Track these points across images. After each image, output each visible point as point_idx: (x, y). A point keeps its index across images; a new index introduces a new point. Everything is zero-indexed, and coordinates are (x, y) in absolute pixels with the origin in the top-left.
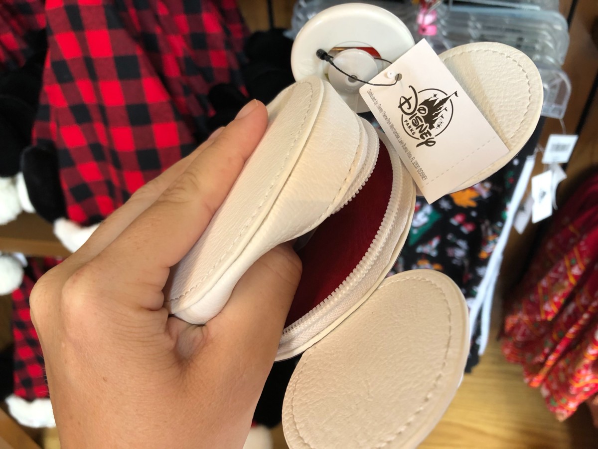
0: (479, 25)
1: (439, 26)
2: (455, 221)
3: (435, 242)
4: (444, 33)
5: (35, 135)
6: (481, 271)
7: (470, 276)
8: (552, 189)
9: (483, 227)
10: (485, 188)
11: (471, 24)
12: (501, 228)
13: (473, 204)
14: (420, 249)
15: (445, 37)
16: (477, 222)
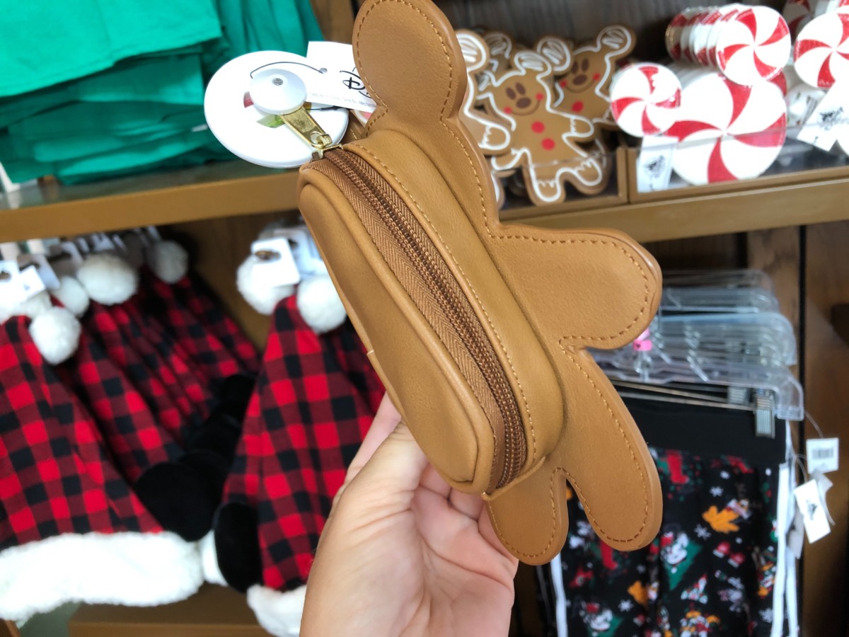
0: (697, 334)
1: (654, 340)
2: (720, 552)
3: (702, 583)
4: (661, 346)
5: (227, 489)
6: (766, 615)
7: (755, 624)
8: (821, 500)
9: (754, 556)
10: (742, 506)
11: (687, 333)
12: (775, 553)
13: (735, 528)
14: (684, 595)
15: (662, 350)
16: (744, 550)
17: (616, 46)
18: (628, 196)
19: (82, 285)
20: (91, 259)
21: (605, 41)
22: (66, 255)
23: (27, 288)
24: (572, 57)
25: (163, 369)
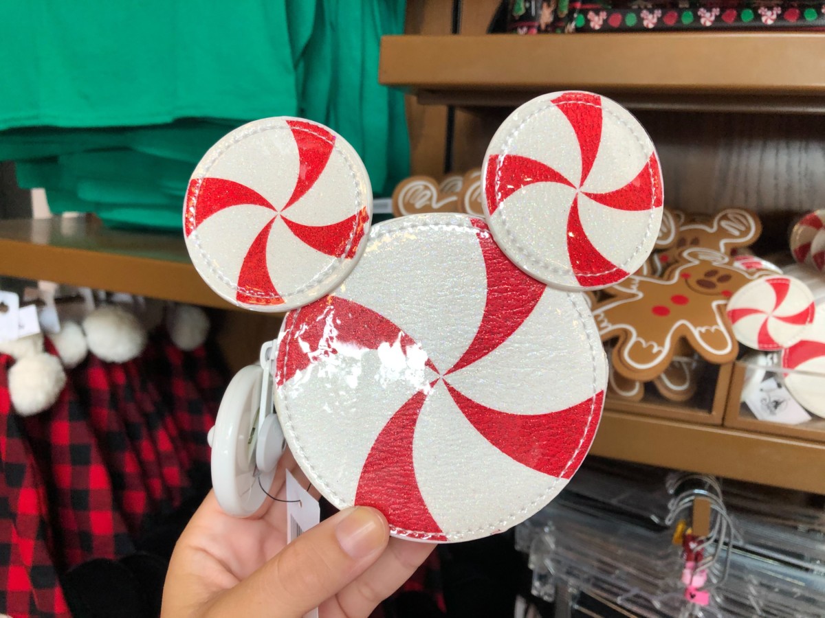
17: (737, 233)
18: (723, 419)
19: (84, 334)
20: (105, 309)
21: (724, 224)
22: (80, 299)
23: (21, 327)
24: (678, 232)
25: (144, 443)
